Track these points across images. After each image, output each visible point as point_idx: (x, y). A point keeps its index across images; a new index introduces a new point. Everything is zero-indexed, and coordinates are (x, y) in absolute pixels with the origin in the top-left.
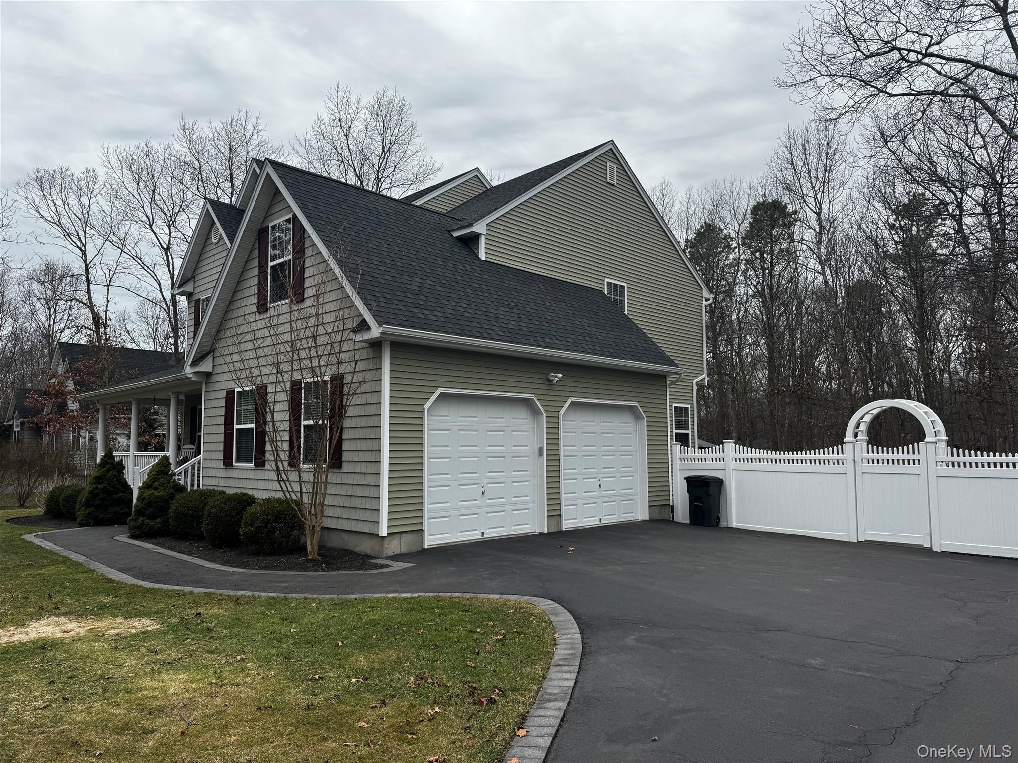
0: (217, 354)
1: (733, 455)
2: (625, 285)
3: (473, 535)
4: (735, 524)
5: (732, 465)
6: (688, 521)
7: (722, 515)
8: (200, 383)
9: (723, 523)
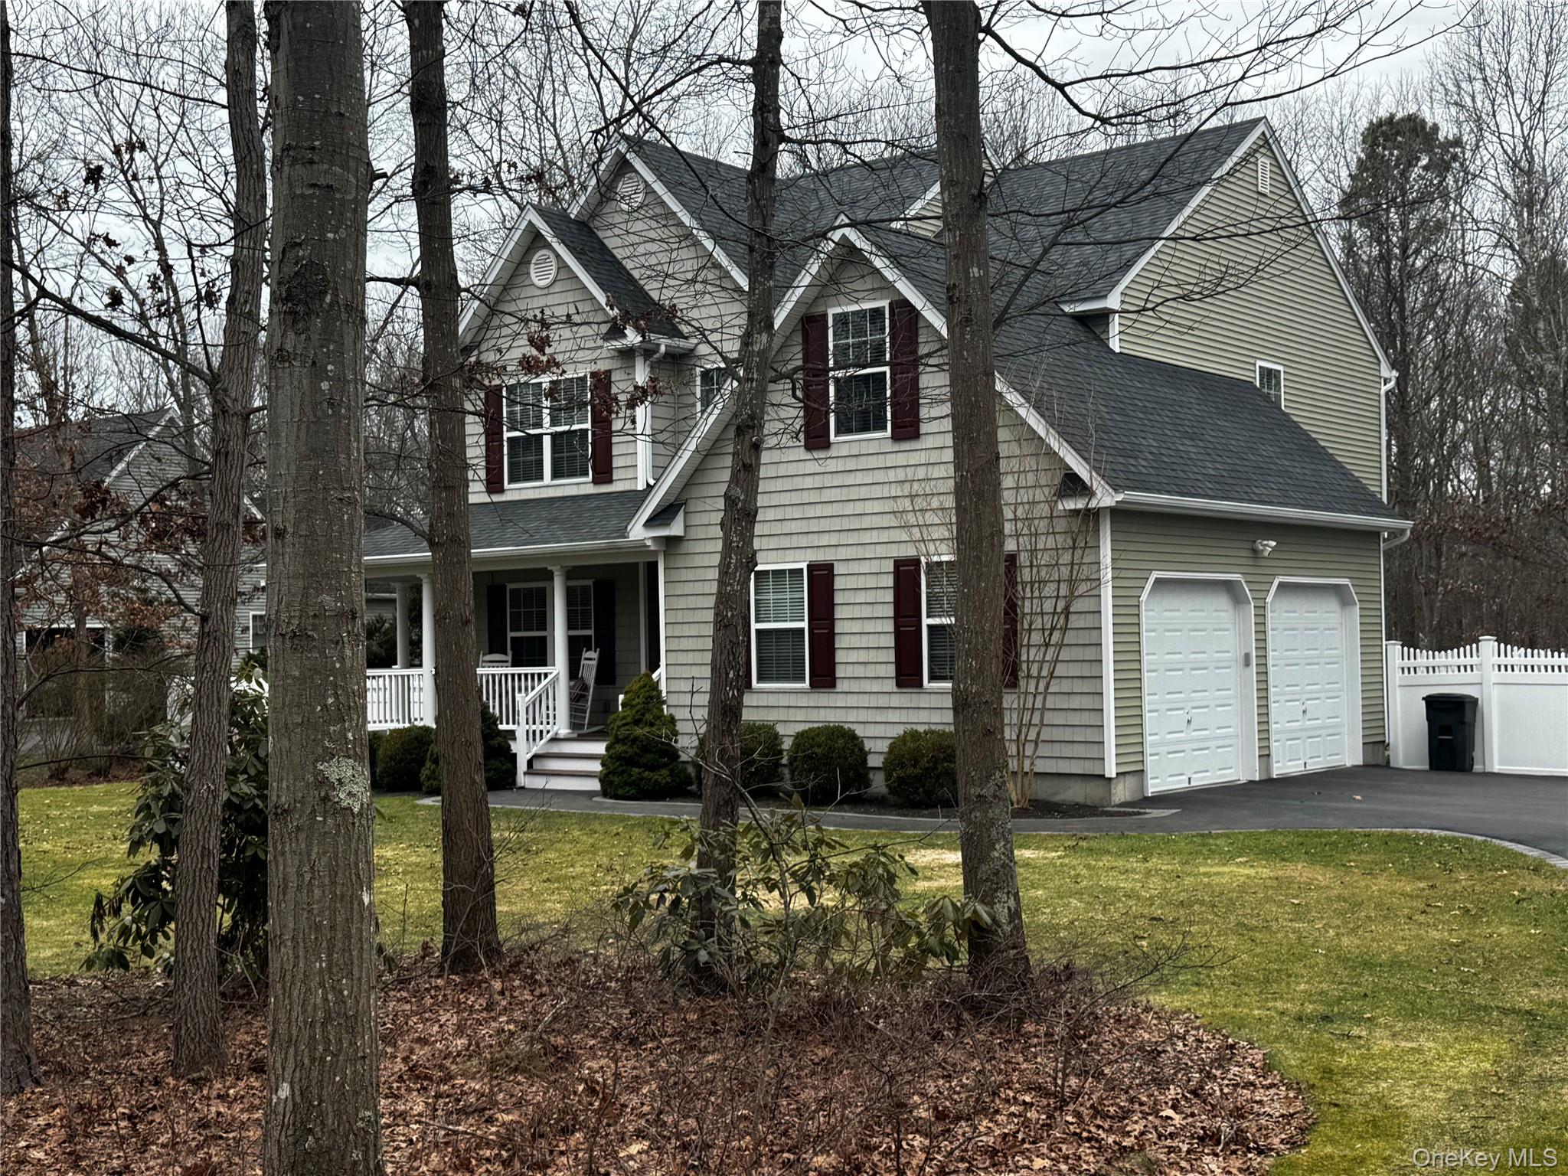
0: (693, 506)
1: (1496, 660)
2: (1280, 368)
3: (1179, 782)
4: (1497, 768)
5: (1495, 676)
6: (1427, 767)
7: (1477, 754)
8: (655, 553)
9: (1478, 767)
